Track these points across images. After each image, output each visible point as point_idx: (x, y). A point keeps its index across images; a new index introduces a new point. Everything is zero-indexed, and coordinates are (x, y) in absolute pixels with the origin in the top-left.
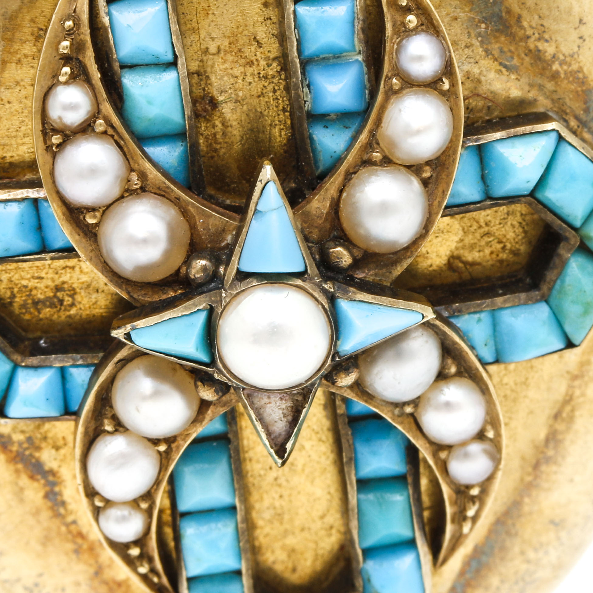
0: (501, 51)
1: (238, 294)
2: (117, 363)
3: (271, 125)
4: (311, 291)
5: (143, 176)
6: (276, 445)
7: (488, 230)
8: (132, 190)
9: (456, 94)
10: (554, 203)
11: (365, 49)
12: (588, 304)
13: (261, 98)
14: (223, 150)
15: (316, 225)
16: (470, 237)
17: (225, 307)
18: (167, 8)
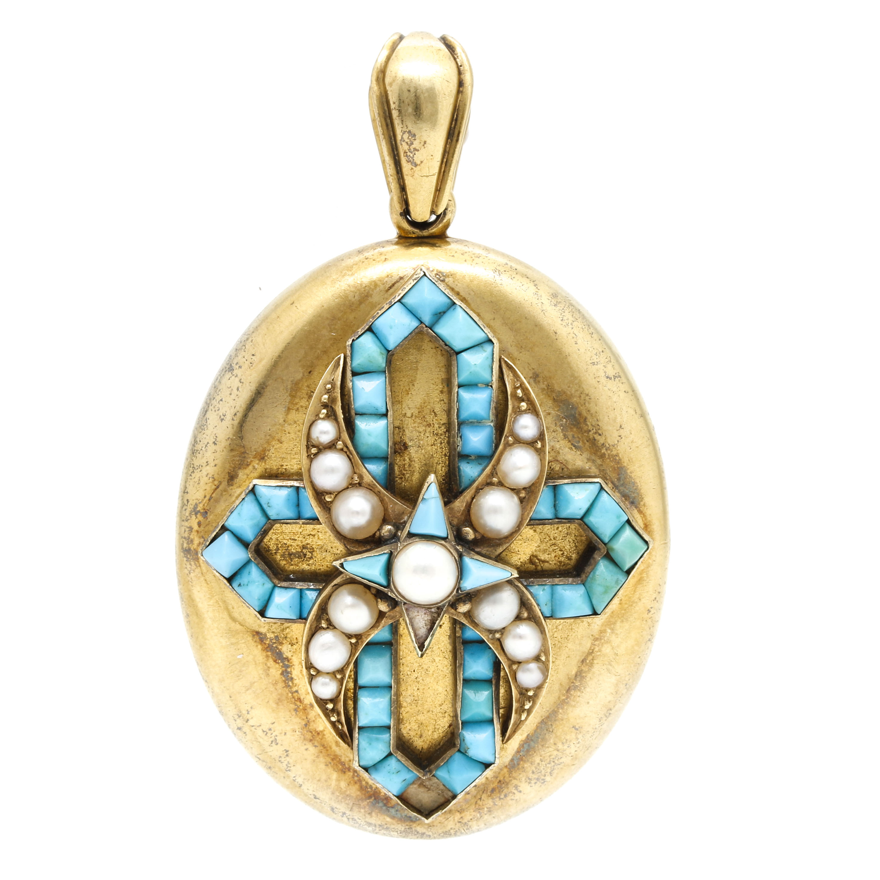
0: (573, 437)
1: (407, 545)
2: (333, 586)
3: (437, 463)
4: (449, 548)
5: (361, 477)
6: (419, 643)
7: (555, 542)
8: (354, 484)
9: (544, 452)
10: (594, 525)
11: (495, 419)
12: (607, 587)
13: (433, 447)
14: (408, 475)
15: (456, 516)
16: (544, 545)
17: (399, 551)
18: (386, 381)
